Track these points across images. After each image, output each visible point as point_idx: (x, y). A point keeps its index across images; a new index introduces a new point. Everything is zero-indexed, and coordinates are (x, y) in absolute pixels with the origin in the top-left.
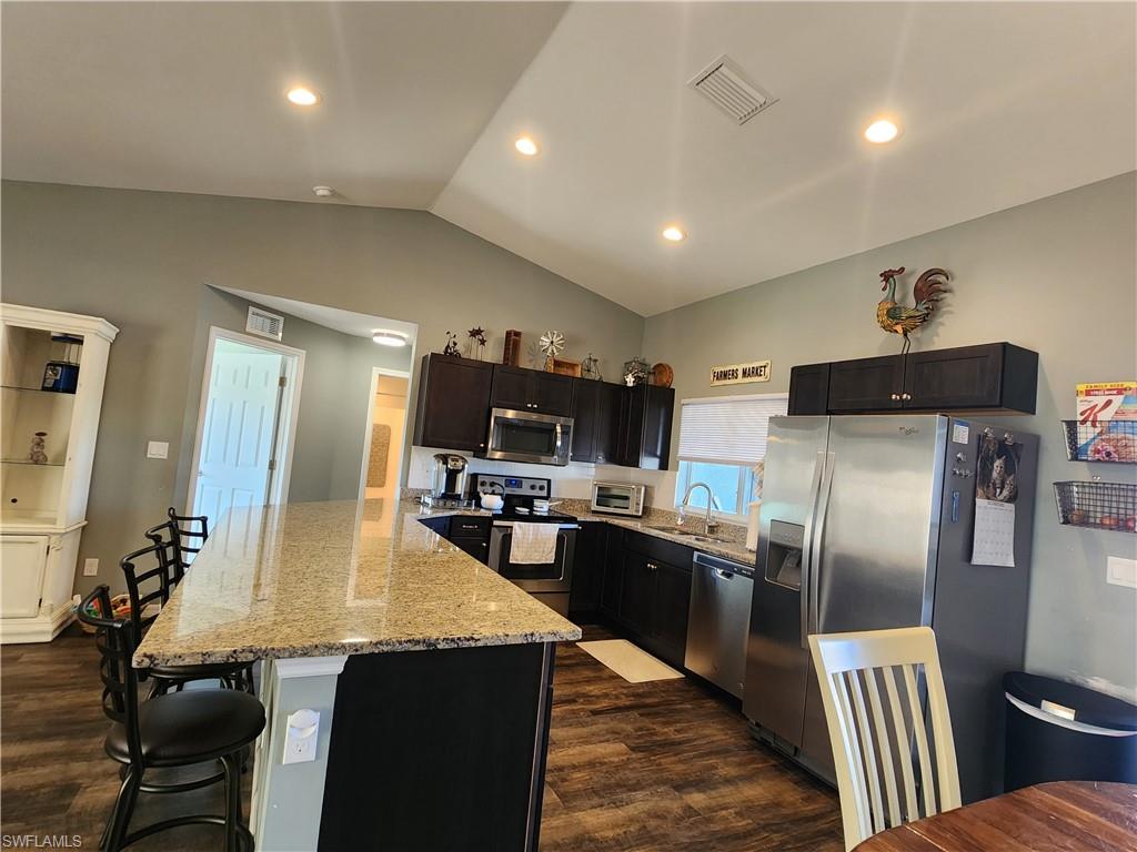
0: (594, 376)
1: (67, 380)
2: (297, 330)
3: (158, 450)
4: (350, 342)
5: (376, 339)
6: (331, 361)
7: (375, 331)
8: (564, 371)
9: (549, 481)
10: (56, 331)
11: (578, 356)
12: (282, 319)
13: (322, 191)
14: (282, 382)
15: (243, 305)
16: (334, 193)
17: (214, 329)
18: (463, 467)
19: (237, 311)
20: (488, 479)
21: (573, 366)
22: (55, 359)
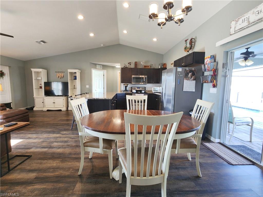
0: (152, 68)
1: (75, 78)
2: (104, 67)
3: (87, 86)
4: (113, 67)
5: (116, 67)
6: (111, 71)
7: (116, 65)
8: (147, 68)
9: (145, 87)
10: (74, 72)
11: (149, 64)
12: (102, 66)
13: (102, 45)
14: (104, 75)
15: (96, 64)
16: (104, 45)
17: (92, 69)
18: (127, 86)
19: (95, 65)
20: (134, 88)
21: (148, 66)
22: (74, 76)
